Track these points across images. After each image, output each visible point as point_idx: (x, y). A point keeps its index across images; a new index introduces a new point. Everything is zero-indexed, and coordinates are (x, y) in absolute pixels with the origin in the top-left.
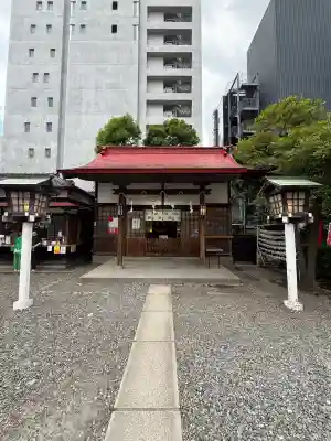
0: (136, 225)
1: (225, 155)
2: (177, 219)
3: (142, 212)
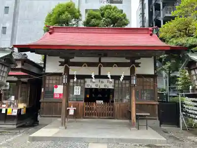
0: (77, 91)
1: (151, 35)
2: (111, 87)
3: (82, 81)
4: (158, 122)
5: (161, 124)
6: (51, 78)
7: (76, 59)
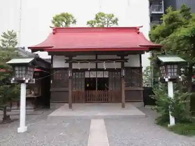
3: (83, 73)
4: (143, 103)
5: (145, 105)
6: (58, 72)
7: (78, 57)
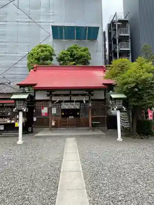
0: (54, 111)
1: (105, 71)
2: (78, 107)
3: (60, 104)
4: (106, 128)
5: (108, 129)
